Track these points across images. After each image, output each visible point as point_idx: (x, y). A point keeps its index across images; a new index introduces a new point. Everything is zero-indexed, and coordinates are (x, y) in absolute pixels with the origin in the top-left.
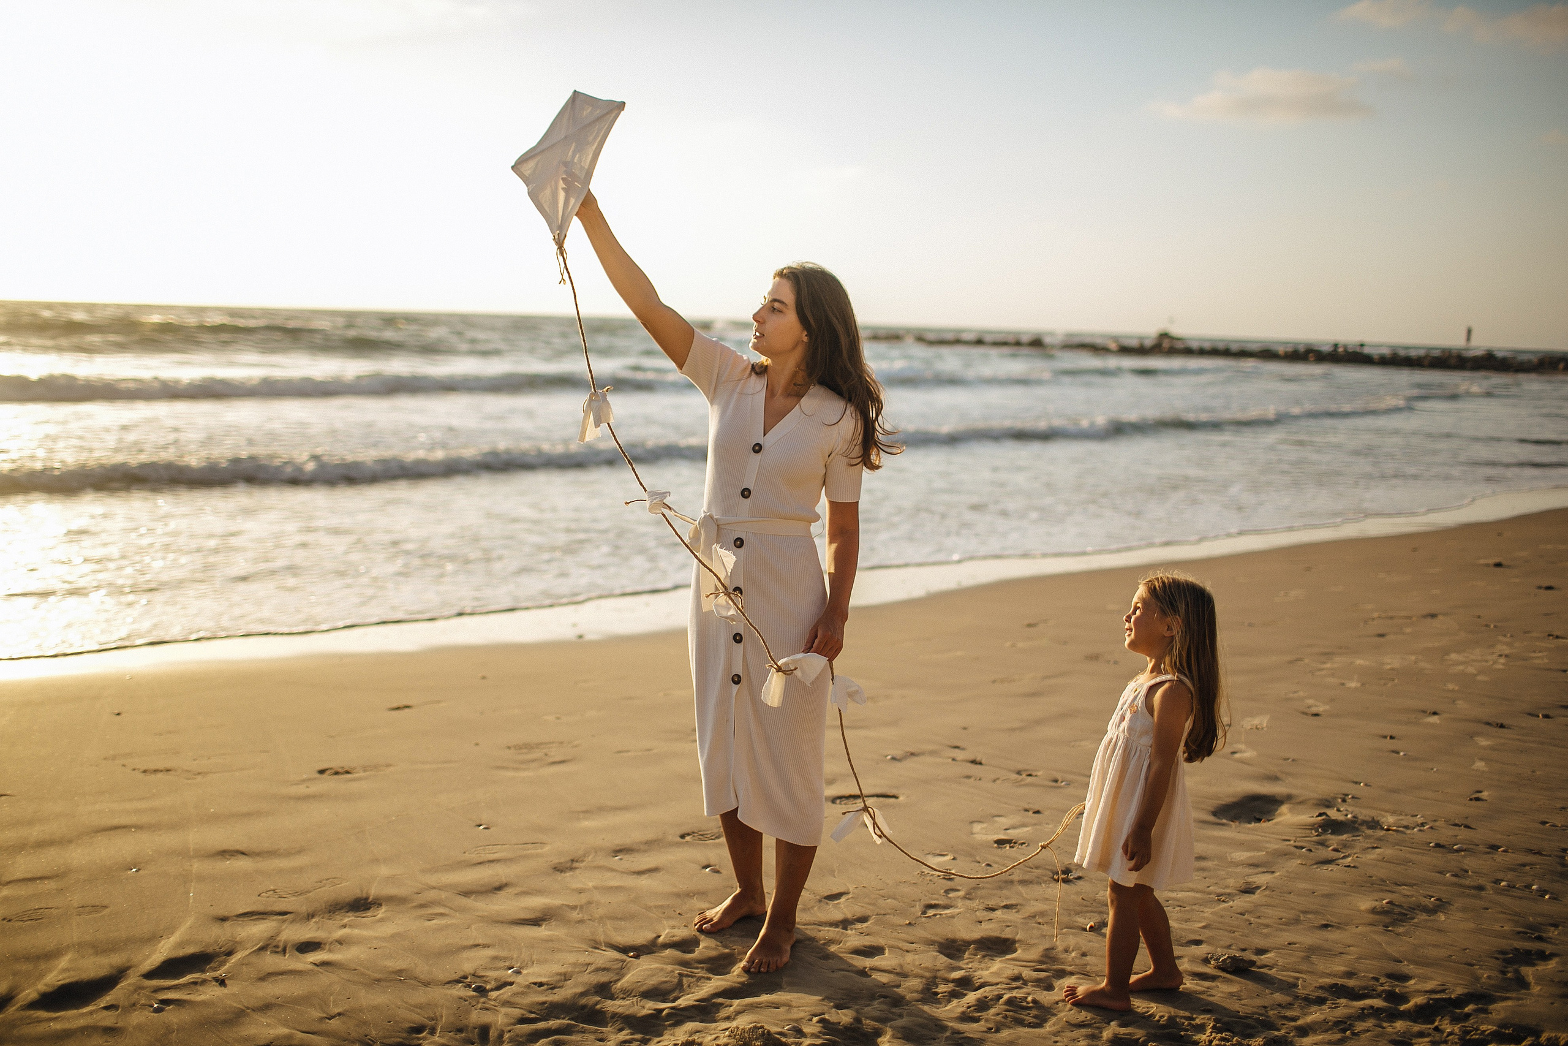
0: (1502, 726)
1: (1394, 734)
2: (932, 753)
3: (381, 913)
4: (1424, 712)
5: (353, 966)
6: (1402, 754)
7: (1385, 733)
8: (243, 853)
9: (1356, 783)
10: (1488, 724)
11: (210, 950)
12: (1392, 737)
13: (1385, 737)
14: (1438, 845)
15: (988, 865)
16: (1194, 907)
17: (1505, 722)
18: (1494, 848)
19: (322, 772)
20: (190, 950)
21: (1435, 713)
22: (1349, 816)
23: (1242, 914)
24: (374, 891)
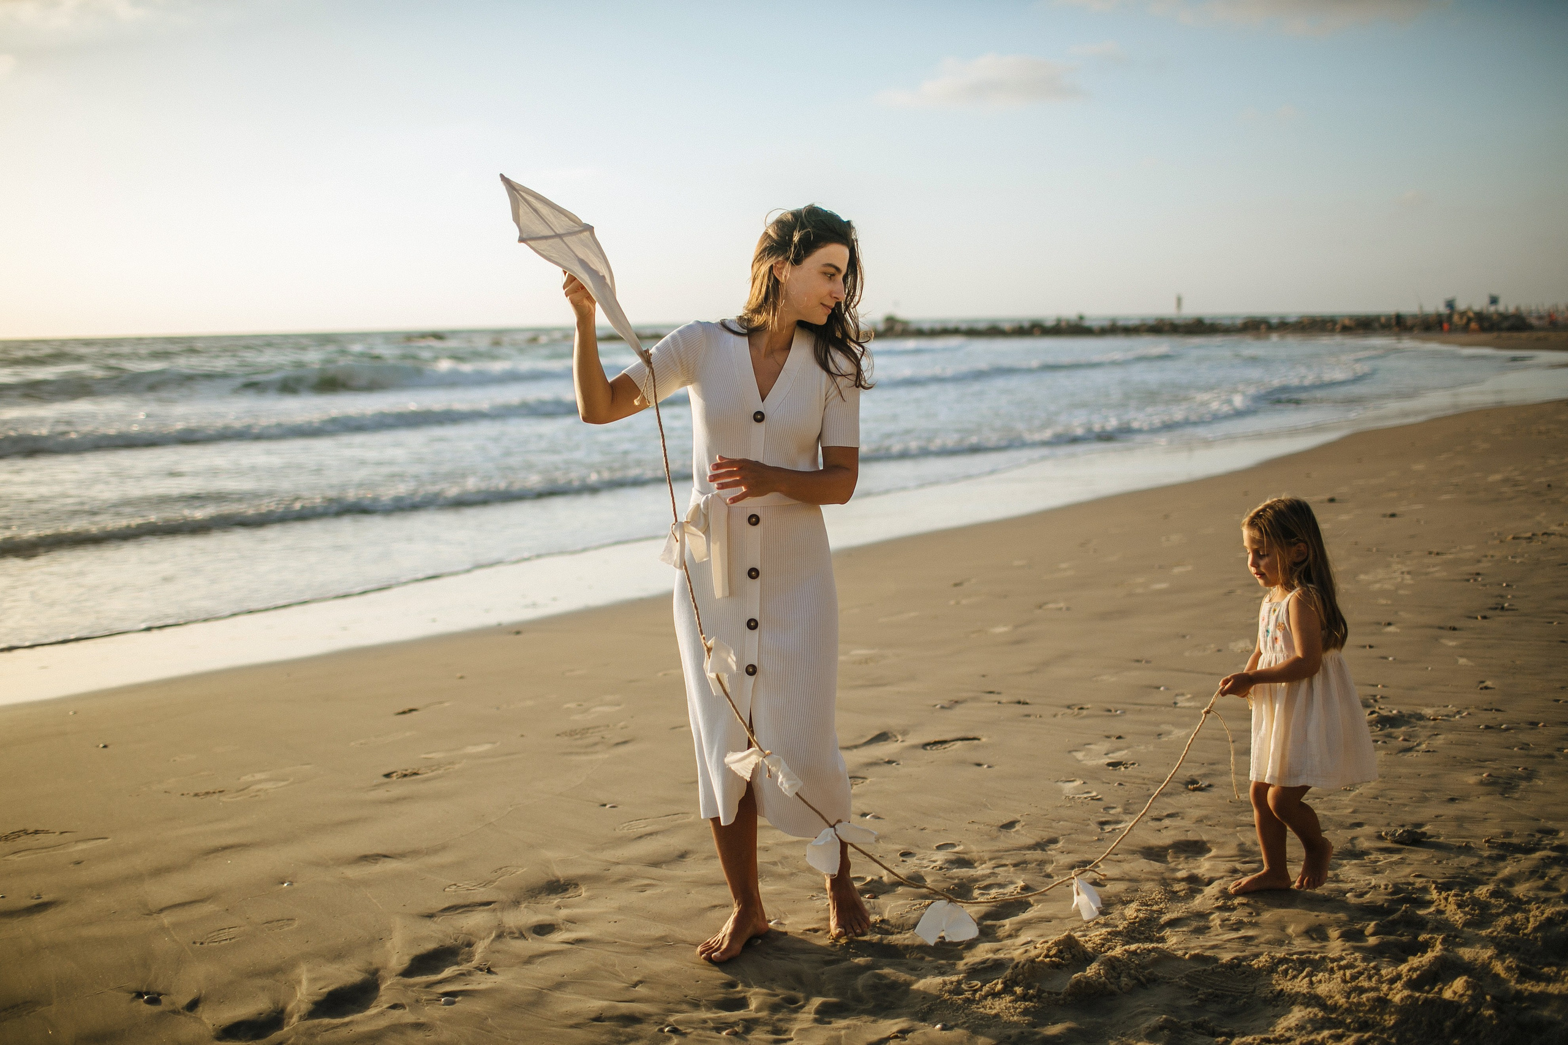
0: (1454, 629)
1: (1372, 644)
4: (1379, 624)
6: (1391, 659)
7: (1363, 643)
9: (1373, 686)
10: (1441, 628)
12: (1371, 647)
13: (1364, 647)
14: (1487, 727)
17: (1453, 625)
18: (1534, 724)
21: (1389, 624)
22: (1395, 712)
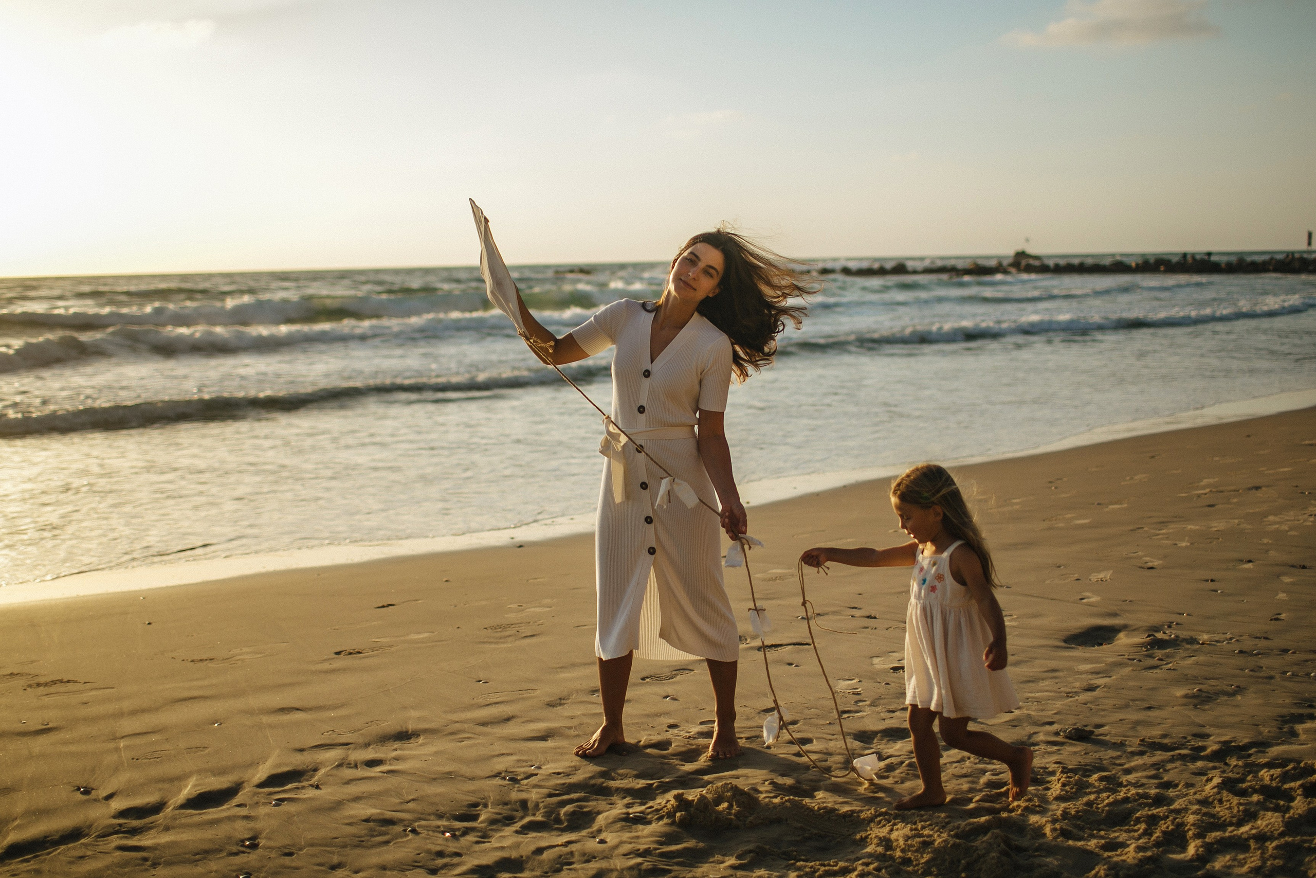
0: (1304, 567)
1: (1213, 578)
2: (834, 613)
3: (421, 740)
4: (1241, 561)
5: (413, 771)
6: (1219, 591)
7: (1207, 578)
8: (298, 709)
9: (1180, 614)
10: (1293, 566)
11: (300, 768)
12: (1212, 581)
13: (1207, 581)
14: (1241, 652)
15: (887, 684)
16: (1048, 701)
17: (1307, 564)
18: (1285, 651)
19: (338, 653)
20: (286, 769)
21: (1250, 561)
22: (1173, 636)
23: (1085, 704)
24: (411, 726)
